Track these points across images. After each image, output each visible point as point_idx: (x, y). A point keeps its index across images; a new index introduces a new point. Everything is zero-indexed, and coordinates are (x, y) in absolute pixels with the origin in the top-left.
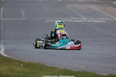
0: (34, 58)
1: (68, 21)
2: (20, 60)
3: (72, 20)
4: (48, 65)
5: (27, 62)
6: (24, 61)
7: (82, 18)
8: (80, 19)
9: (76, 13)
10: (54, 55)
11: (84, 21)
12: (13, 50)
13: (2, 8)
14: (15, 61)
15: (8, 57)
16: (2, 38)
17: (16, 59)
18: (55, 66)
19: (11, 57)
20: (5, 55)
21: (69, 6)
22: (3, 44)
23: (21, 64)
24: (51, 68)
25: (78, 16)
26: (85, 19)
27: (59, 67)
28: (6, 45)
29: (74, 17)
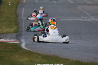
0: (50, 51)
1: (79, 20)
2: (38, 52)
3: (82, 19)
4: (62, 57)
5: (44, 54)
6: (42, 53)
7: (91, 17)
8: (89, 18)
9: (86, 13)
10: (67, 49)
11: (92, 20)
12: (33, 44)
13: (23, 9)
14: (34, 53)
15: (29, 50)
16: (23, 34)
17: (35, 52)
18: (68, 58)
19: (31, 50)
20: (26, 49)
21: (80, 7)
22: (24, 39)
23: (39, 56)
24: (65, 59)
25: (88, 16)
26: (93, 18)
27: (71, 59)
28: (26, 40)
29: (84, 16)
